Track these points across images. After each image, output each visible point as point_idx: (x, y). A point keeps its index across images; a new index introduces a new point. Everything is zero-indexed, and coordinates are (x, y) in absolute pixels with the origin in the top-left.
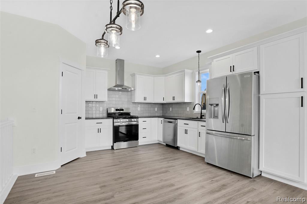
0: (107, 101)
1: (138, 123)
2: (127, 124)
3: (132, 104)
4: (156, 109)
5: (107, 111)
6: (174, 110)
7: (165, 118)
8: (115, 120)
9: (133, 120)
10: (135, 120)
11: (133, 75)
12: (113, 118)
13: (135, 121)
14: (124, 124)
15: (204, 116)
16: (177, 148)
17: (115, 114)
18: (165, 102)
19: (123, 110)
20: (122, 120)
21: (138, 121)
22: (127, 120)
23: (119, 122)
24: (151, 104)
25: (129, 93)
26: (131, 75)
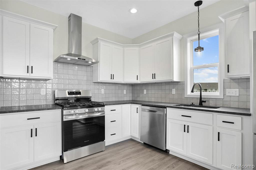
0: (52, 78)
1: (104, 113)
2: (86, 116)
3: (94, 84)
4: (125, 92)
5: (53, 94)
6: (149, 92)
7: (142, 105)
8: (65, 112)
9: (96, 109)
10: (100, 109)
11: (95, 42)
12: (61, 108)
13: (99, 112)
14: (81, 117)
15: (205, 102)
16: (166, 152)
17: (66, 99)
18: (139, 82)
19: (79, 93)
20: (78, 111)
21: (103, 111)
22: (87, 110)
23: (72, 115)
24: (119, 85)
25: (89, 68)
26: (91, 42)
